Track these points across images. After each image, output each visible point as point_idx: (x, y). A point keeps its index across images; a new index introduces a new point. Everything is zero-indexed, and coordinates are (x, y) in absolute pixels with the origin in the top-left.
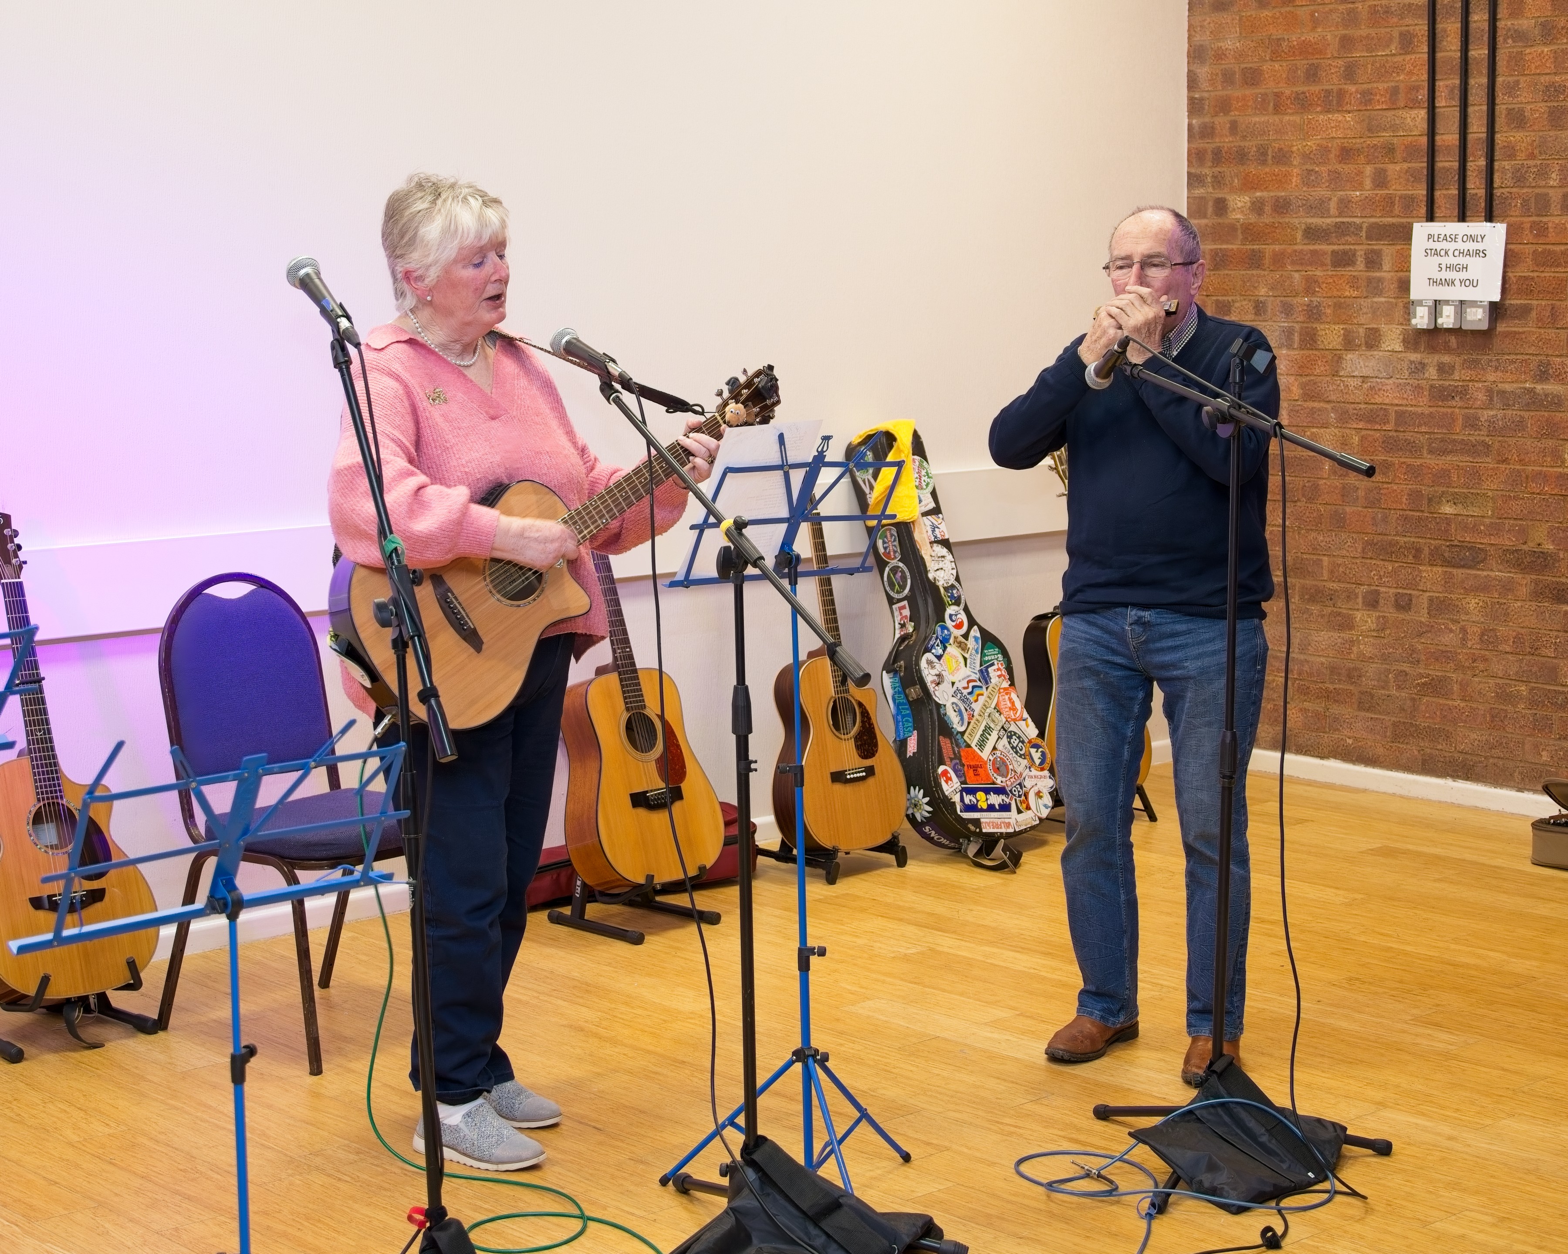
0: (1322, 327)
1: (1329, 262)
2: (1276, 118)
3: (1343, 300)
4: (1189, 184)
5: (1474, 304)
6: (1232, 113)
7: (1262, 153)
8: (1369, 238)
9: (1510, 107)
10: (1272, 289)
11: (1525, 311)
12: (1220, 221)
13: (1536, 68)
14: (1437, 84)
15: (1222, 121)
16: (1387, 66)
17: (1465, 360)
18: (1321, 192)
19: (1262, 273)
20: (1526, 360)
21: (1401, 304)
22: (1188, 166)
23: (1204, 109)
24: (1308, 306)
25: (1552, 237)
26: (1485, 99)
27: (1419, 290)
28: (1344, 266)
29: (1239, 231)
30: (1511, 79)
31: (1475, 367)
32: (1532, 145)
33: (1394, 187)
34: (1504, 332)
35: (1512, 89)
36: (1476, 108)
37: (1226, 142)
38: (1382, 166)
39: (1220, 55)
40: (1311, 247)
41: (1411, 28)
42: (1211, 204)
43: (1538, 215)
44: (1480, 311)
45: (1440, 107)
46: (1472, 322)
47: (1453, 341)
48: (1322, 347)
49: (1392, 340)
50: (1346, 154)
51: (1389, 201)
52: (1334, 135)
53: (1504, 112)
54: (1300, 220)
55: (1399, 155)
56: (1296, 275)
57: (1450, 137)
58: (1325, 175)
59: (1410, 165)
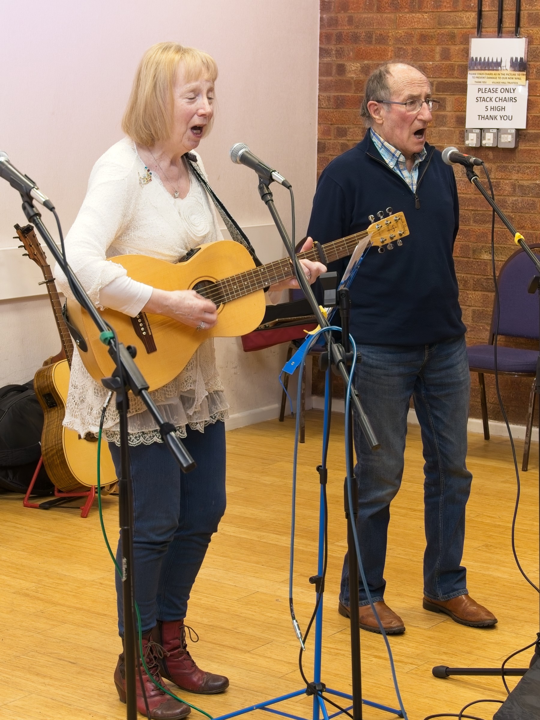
2: (379, 15)
4: (321, 55)
5: (505, 131)
6: (350, 11)
7: (369, 37)
8: (438, 90)
9: (530, 12)
11: (537, 137)
12: (340, 78)
15: (343, 16)
17: (498, 166)
20: (537, 167)
21: (458, 132)
22: (320, 44)
23: (330, 8)
26: (515, 7)
27: (471, 122)
29: (353, 86)
31: (504, 171)
33: (454, 60)
34: (524, 149)
35: (532, 1)
36: (508, 12)
37: (346, 29)
38: (446, 46)
42: (334, 68)
44: (510, 136)
45: (485, 11)
46: (505, 143)
47: (491, 154)
50: (424, 38)
51: (452, 67)
52: (416, 26)
53: (526, 15)
55: (458, 40)
57: (491, 30)
58: (410, 51)
59: (465, 46)
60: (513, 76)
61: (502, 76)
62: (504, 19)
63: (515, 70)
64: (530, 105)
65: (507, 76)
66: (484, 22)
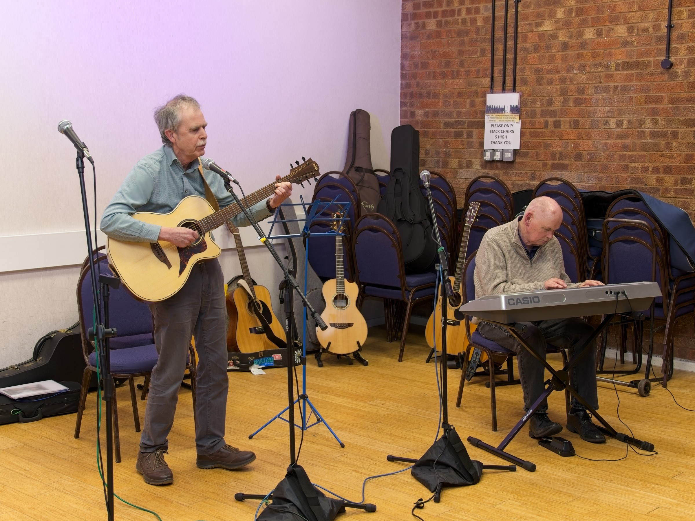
0: (450, 160)
1: (453, 135)
2: (434, 81)
3: (458, 150)
4: (401, 106)
5: (507, 151)
6: (417, 79)
7: (429, 94)
8: (468, 126)
9: (522, 77)
10: (432, 145)
11: (527, 154)
12: (413, 119)
13: (532, 62)
14: (494, 68)
15: (413, 82)
16: (476, 61)
17: (504, 172)
18: (450, 109)
19: (428, 139)
20: (527, 173)
21: (480, 151)
22: (401, 99)
23: (407, 77)
24: (445, 152)
25: (537, 126)
26: (512, 74)
27: (487, 145)
28: (459, 137)
29: (420, 124)
30: (522, 66)
31: (508, 175)
32: (530, 91)
33: (478, 107)
34: (518, 162)
35: (523, 70)
36: (509, 77)
37: (415, 89)
38: (473, 99)
39: (413, 57)
40: (447, 130)
41: (485, 47)
42: (409, 113)
43: (532, 118)
44: (510, 154)
45: (495, 77)
46: (507, 158)
47: (499, 165)
48: (450, 167)
49: (477, 165)
50: (460, 95)
51: (476, 112)
52: (456, 87)
53: (519, 79)
54: (442, 120)
55: (480, 95)
56: (441, 140)
57: (499, 88)
58: (452, 102)
59: (484, 99)
60: (512, 117)
61: (505, 117)
62: (506, 82)
63: (513, 113)
64: (522, 134)
65: (508, 117)
66: (495, 84)
